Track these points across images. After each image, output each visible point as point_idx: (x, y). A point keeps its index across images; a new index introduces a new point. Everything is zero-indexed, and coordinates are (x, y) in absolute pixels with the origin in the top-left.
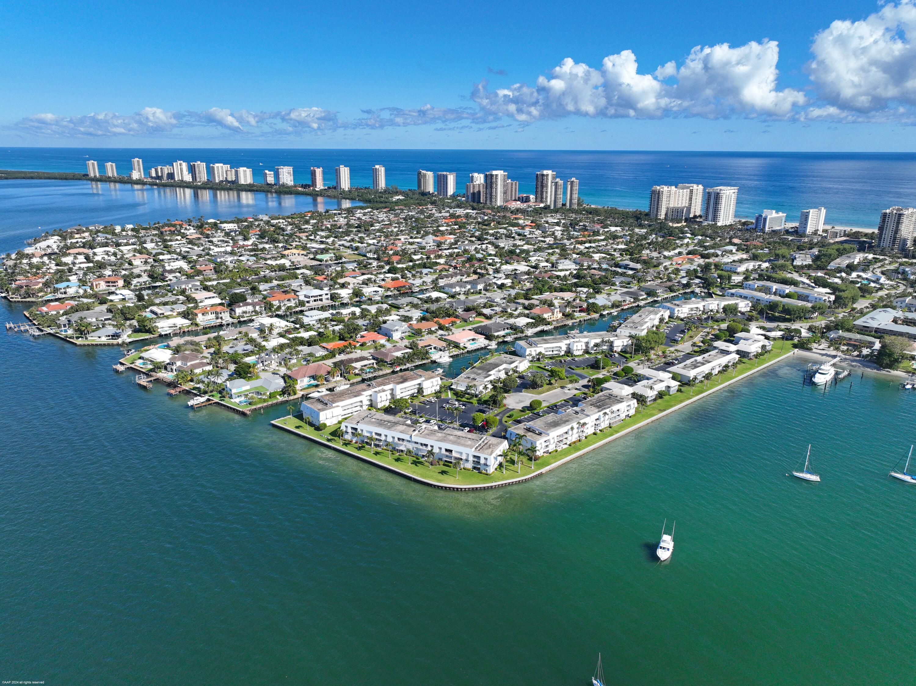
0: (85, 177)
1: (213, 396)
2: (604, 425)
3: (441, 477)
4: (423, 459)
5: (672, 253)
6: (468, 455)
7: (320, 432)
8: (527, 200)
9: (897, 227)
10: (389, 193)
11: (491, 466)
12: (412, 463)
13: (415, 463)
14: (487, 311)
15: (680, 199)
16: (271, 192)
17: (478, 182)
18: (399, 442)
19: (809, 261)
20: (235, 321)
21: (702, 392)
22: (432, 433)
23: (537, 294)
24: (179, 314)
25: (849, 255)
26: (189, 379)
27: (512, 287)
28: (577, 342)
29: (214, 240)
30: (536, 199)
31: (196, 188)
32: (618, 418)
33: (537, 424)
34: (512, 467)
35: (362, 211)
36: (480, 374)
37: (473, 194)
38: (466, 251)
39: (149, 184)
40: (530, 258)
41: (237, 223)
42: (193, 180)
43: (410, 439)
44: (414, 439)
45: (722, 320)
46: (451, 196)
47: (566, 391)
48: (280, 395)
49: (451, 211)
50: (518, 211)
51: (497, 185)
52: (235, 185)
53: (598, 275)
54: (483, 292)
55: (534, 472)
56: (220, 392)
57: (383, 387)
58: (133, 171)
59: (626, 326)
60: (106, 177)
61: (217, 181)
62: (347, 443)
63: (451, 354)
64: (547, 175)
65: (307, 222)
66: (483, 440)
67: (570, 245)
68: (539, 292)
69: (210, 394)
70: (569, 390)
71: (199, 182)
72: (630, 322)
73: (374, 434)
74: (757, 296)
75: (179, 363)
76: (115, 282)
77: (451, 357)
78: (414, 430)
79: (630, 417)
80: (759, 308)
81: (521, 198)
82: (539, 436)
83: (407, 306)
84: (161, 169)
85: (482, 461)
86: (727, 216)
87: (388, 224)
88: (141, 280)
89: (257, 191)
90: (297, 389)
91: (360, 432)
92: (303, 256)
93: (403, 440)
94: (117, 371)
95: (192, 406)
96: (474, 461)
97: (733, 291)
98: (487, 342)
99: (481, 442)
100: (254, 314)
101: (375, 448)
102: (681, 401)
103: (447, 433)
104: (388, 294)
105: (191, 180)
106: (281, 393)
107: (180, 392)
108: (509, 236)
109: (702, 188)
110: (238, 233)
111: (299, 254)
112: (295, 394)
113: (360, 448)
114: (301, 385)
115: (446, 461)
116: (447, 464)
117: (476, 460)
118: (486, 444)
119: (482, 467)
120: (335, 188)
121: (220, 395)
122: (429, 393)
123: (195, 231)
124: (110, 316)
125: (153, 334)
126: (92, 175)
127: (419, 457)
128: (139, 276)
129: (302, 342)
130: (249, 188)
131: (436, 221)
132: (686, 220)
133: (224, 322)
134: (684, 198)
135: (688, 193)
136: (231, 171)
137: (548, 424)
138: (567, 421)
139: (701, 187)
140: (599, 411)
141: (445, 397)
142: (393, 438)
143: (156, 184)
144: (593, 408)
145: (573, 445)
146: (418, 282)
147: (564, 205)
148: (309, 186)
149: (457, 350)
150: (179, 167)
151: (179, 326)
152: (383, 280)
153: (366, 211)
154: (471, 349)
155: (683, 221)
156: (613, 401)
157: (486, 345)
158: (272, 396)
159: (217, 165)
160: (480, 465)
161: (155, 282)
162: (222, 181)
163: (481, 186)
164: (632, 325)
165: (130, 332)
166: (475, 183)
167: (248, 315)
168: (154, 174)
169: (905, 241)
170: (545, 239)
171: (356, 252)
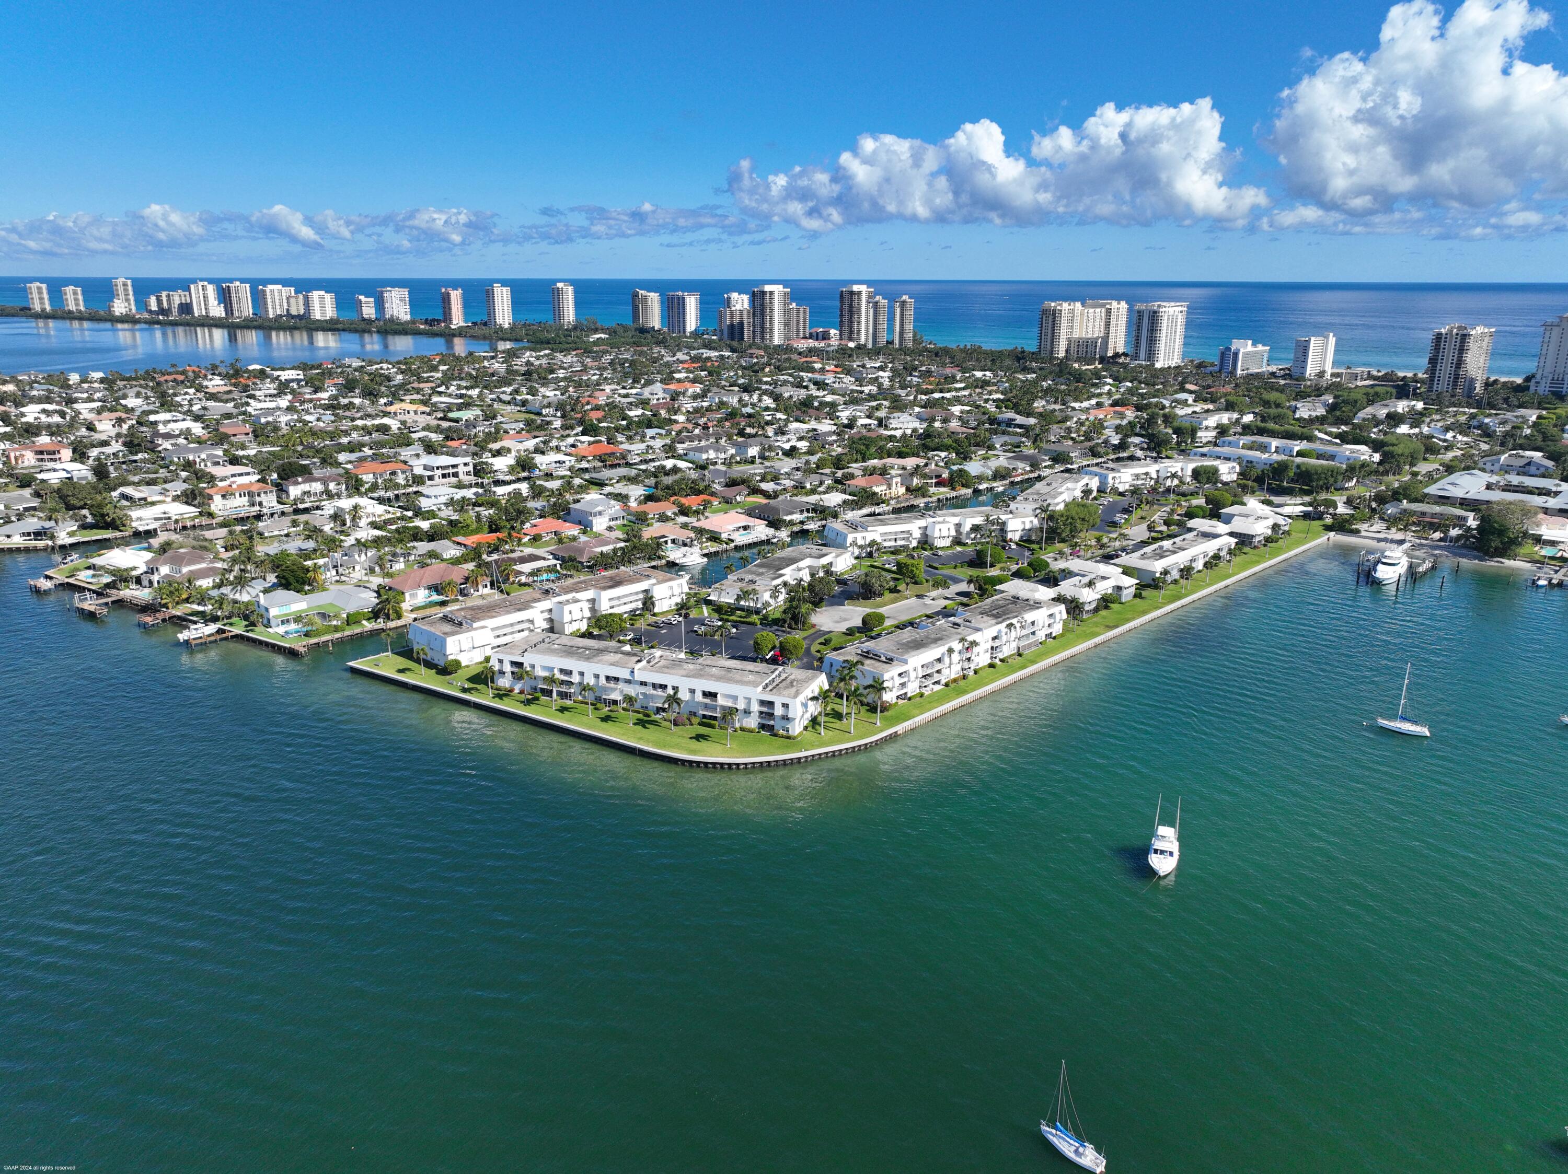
0: (25, 312)
1: (231, 624)
2: (1007, 650)
3: (695, 744)
4: (658, 716)
5: (1085, 404)
6: (749, 700)
7: (448, 677)
8: (826, 336)
9: (1460, 357)
10: (582, 330)
11: (797, 721)
12: (635, 724)
13: (642, 723)
14: (768, 486)
15: (1090, 324)
16: (370, 332)
17: (738, 307)
18: (608, 685)
19: (1321, 411)
20: (287, 509)
21: (1179, 598)
22: (674, 665)
23: (856, 461)
24: (176, 498)
25: (1385, 402)
26: (184, 596)
27: (810, 452)
28: (939, 523)
29: (258, 393)
30: (841, 335)
31: (231, 327)
32: (1032, 639)
33: (881, 646)
34: (837, 724)
35: (534, 354)
36: (762, 574)
37: (732, 326)
38: (722, 404)
39: (146, 323)
40: (838, 414)
41: (304, 370)
42: (226, 314)
43: (630, 678)
44: (638, 676)
45: (1192, 494)
46: (691, 333)
47: (927, 601)
48: (369, 619)
49: (693, 353)
50: (811, 351)
51: (772, 310)
52: (304, 321)
53: (963, 433)
54: (758, 461)
55: (882, 731)
56: (246, 618)
57: (574, 594)
58: (115, 300)
59: (1026, 499)
60: (64, 312)
61: (271, 316)
62: (502, 694)
63: (705, 551)
64: (860, 293)
65: (435, 369)
66: (777, 673)
67: (907, 395)
68: (859, 457)
69: (226, 621)
70: (933, 599)
71: (238, 318)
72: (1032, 494)
73: (556, 672)
74: (1248, 456)
75: (165, 570)
76: (54, 453)
77: (705, 555)
78: (639, 661)
79: (1054, 638)
80: (1254, 474)
81: (815, 334)
82: (888, 665)
83: (618, 482)
84: (168, 296)
85: (778, 711)
86: (1170, 354)
87: (581, 371)
88: (108, 450)
89: (344, 330)
90: (404, 609)
91: (528, 669)
92: (424, 416)
93: (616, 679)
94: (37, 591)
95: (187, 642)
96: (761, 713)
97: (1205, 450)
98: (771, 531)
99: (774, 676)
100: (324, 497)
101: (560, 701)
102: (1144, 613)
103: (704, 663)
104: (582, 466)
105: (223, 315)
106: (371, 615)
107: (164, 620)
108: (799, 385)
109: (1126, 306)
110: (303, 383)
111: (416, 412)
112: (399, 617)
113: (528, 702)
114: (411, 603)
115: (704, 716)
116: (707, 721)
117: (765, 709)
118: (783, 680)
119: (777, 724)
120: (485, 324)
121: (246, 623)
122: (666, 608)
123: (222, 383)
124: (35, 503)
125: (121, 531)
126: (38, 308)
127: (651, 713)
128: (105, 443)
129: (417, 535)
130: (330, 326)
131: (668, 364)
132: (1102, 360)
133: (265, 510)
134: (1097, 323)
135: (1103, 315)
136: (297, 298)
137: (903, 644)
138: (940, 639)
139: (1124, 305)
140: (998, 623)
141: (696, 616)
142: (597, 676)
143: (158, 322)
144: (986, 618)
145: (952, 686)
146: (638, 447)
147: (890, 343)
148: (439, 321)
149: (716, 544)
150: (201, 292)
151: (174, 518)
152: (573, 446)
153: (542, 353)
154: (741, 544)
155: (1097, 362)
156: (1022, 607)
157: (770, 536)
158: (351, 620)
159: (270, 287)
160: (774, 719)
161: (136, 453)
162: (281, 316)
163: (745, 313)
164: (1035, 497)
165: (75, 528)
166: (734, 308)
167: (312, 499)
168: (154, 306)
169: (1472, 381)
170: (863, 389)
171: (523, 409)
